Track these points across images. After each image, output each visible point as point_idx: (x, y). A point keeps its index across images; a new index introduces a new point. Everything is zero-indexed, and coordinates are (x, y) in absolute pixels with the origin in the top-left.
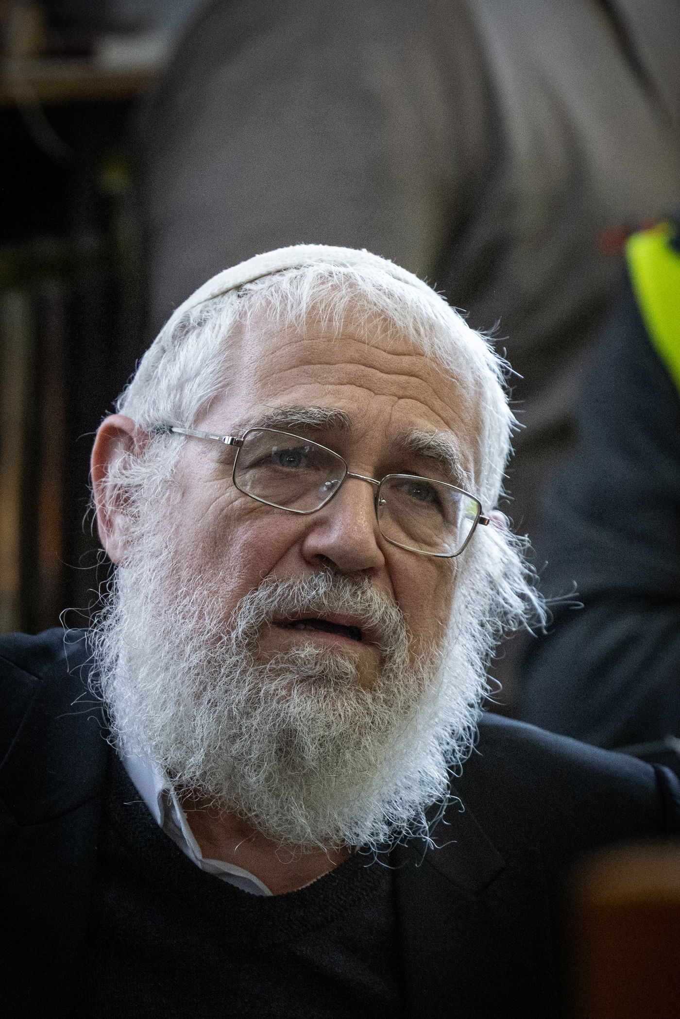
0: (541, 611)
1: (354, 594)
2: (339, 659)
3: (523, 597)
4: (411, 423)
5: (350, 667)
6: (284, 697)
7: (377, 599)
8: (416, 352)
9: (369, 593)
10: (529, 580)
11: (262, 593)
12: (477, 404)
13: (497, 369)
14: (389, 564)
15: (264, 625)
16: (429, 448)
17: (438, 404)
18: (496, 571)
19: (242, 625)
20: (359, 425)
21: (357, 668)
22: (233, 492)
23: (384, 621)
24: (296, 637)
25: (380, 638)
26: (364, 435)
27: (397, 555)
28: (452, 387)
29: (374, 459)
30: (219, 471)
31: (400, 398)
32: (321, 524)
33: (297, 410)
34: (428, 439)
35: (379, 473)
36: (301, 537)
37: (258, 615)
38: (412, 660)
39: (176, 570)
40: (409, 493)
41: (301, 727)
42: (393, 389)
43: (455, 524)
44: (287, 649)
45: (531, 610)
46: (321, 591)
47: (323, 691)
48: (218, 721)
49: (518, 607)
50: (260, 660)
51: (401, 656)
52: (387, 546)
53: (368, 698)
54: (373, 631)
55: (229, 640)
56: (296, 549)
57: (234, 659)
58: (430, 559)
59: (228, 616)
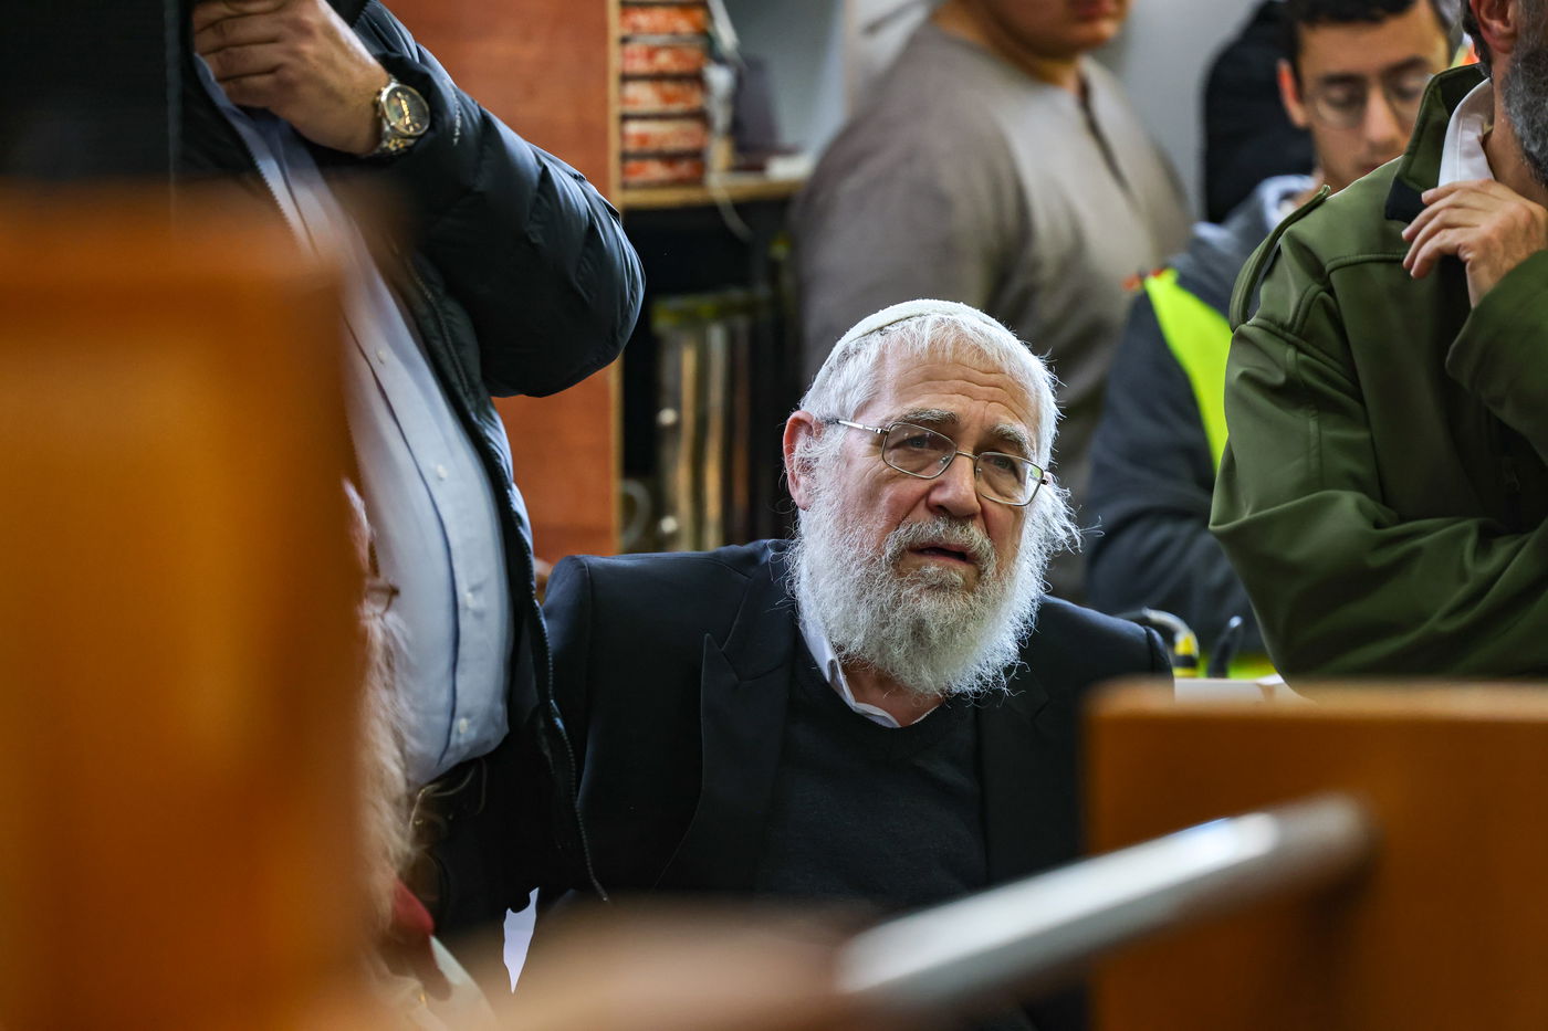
0: (1077, 538)
1: (962, 531)
2: (952, 573)
3: (1066, 529)
4: (998, 419)
5: (959, 579)
6: (917, 599)
7: (976, 534)
8: (999, 371)
9: (972, 530)
10: (1069, 517)
11: (902, 530)
12: (1037, 404)
13: (1048, 380)
14: (984, 512)
15: (903, 551)
16: (1009, 434)
17: (1014, 405)
18: (1049, 514)
19: (889, 551)
20: (964, 421)
21: (964, 579)
22: (882, 464)
23: (981, 548)
24: (925, 559)
25: (978, 559)
26: (967, 427)
27: (990, 506)
28: (1022, 394)
29: (974, 443)
30: (870, 450)
31: (990, 402)
32: (940, 485)
33: (924, 411)
34: (1008, 429)
35: (977, 451)
36: (927, 494)
37: (900, 545)
38: (998, 573)
39: (844, 514)
40: (995, 464)
41: (928, 618)
42: (986, 396)
43: (1024, 484)
44: (918, 567)
45: (1071, 538)
46: (941, 530)
47: (942, 594)
48: (873, 615)
49: (1063, 535)
50: (901, 574)
51: (991, 569)
52: (982, 499)
53: (970, 597)
54: (975, 554)
55: (881, 561)
56: (923, 502)
57: (883, 574)
58: (1009, 507)
59: (880, 545)
